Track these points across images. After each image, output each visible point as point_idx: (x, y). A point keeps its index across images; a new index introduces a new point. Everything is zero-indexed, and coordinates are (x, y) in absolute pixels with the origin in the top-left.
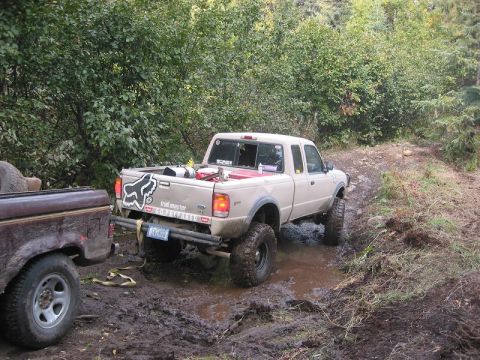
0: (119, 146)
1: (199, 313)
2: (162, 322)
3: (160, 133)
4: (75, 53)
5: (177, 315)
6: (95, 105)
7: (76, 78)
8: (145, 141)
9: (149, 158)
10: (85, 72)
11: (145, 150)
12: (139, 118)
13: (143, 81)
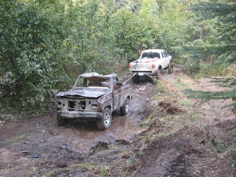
0: (34, 74)
1: (76, 148)
2: (59, 152)
3: (53, 66)
4: (10, 30)
5: (66, 149)
6: (22, 55)
7: (11, 42)
8: (46, 70)
9: (48, 78)
10: (16, 39)
11: (46, 75)
12: (42, 60)
13: (44, 42)
